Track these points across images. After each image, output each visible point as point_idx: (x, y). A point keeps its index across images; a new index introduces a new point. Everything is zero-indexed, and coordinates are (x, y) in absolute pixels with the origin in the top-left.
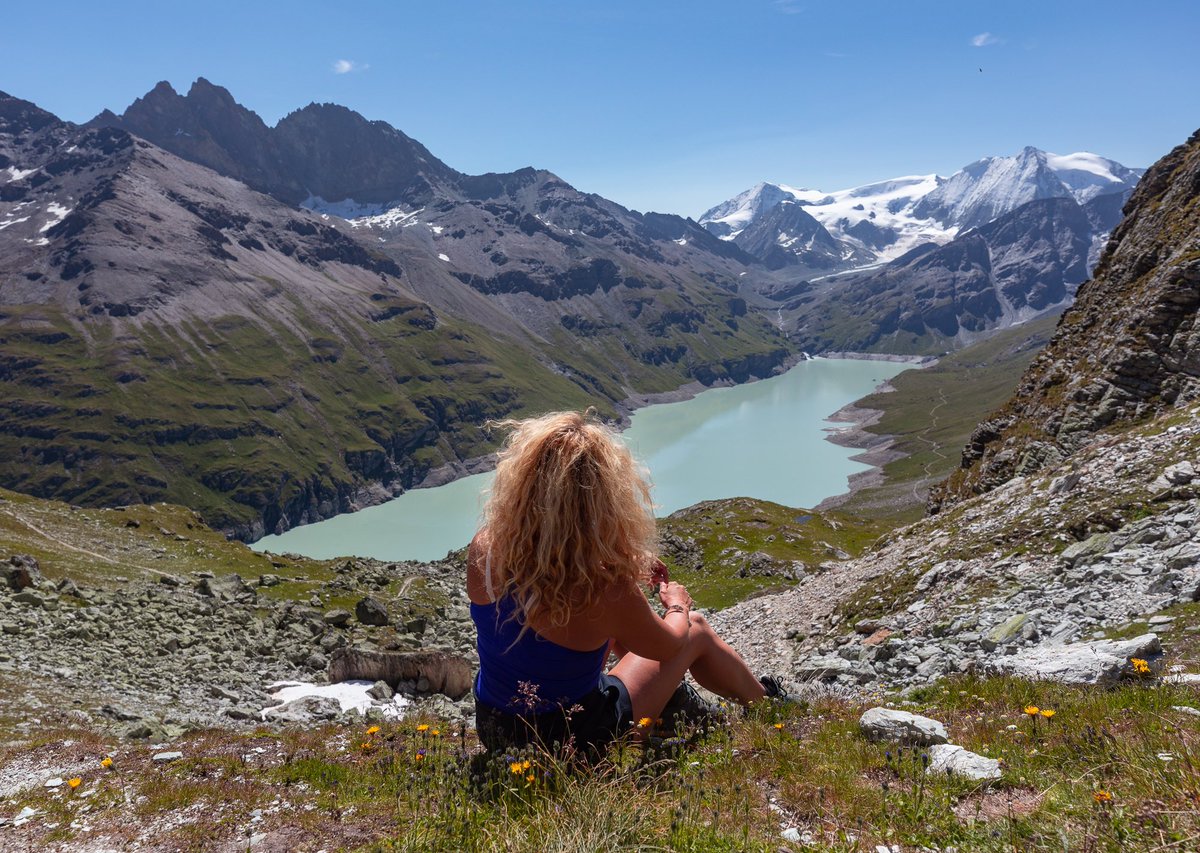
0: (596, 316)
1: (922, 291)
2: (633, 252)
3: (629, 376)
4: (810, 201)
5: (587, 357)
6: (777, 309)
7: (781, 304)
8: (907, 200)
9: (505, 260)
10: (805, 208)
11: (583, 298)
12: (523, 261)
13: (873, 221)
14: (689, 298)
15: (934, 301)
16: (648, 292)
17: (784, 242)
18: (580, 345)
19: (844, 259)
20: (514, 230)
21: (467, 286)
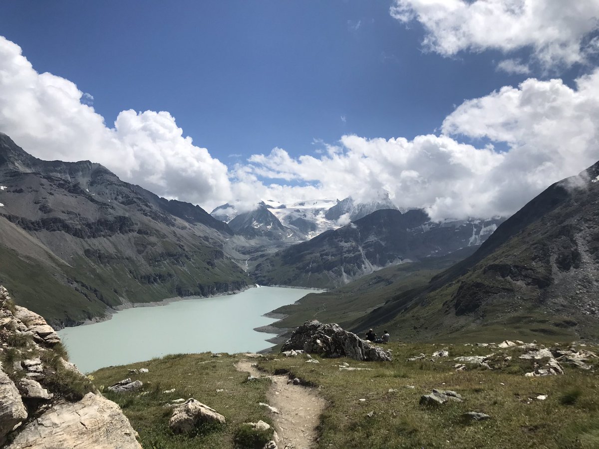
0: (112, 250)
1: (323, 252)
2: (150, 216)
3: (127, 291)
4: (273, 206)
5: (99, 277)
6: (245, 260)
7: (248, 257)
8: (322, 209)
9: (50, 211)
10: (269, 209)
11: (105, 239)
12: (63, 212)
13: (305, 218)
14: (182, 246)
15: (329, 257)
16: (153, 239)
17: (255, 226)
18: (94, 269)
19: (288, 237)
20: (63, 193)
21: (13, 225)
